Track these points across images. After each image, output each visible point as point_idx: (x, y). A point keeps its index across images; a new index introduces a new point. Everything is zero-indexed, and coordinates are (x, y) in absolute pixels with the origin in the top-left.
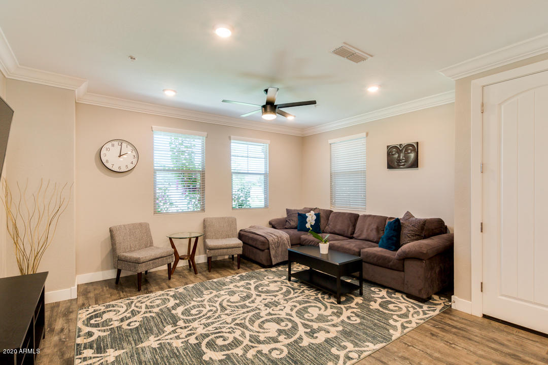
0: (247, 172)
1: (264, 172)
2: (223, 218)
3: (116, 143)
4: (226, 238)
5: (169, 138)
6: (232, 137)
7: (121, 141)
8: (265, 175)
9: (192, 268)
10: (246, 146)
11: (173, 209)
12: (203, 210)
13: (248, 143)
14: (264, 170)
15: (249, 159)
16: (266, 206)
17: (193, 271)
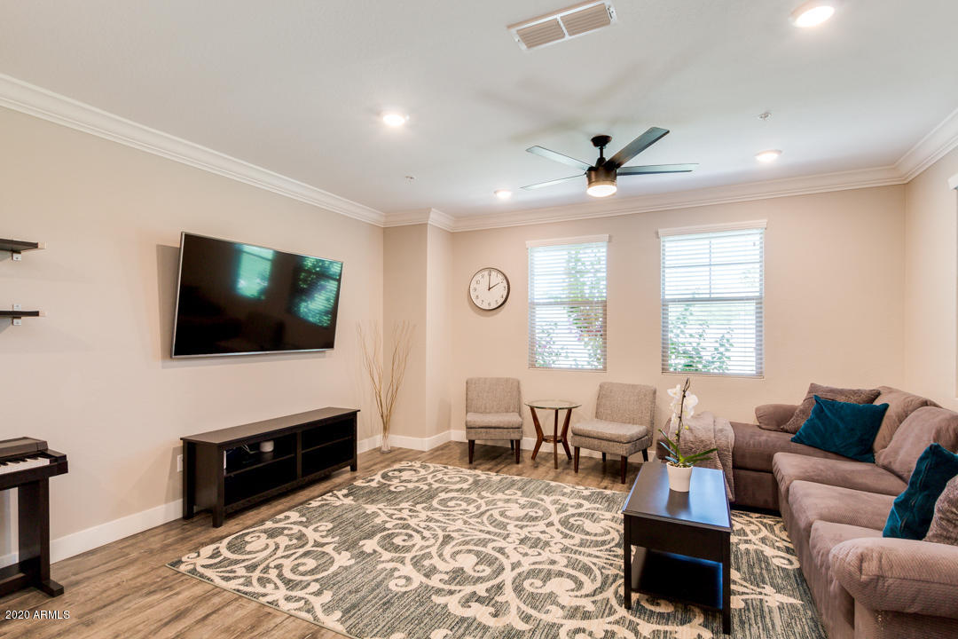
0: (708, 296)
1: (758, 294)
2: (633, 386)
3: (486, 273)
4: (629, 423)
5: (565, 252)
6: (661, 231)
7: (490, 269)
8: (759, 301)
9: (573, 461)
10: (707, 242)
11: (563, 363)
12: (605, 369)
13: (711, 235)
14: (758, 289)
15: (713, 268)
16: (760, 374)
17: (573, 467)
